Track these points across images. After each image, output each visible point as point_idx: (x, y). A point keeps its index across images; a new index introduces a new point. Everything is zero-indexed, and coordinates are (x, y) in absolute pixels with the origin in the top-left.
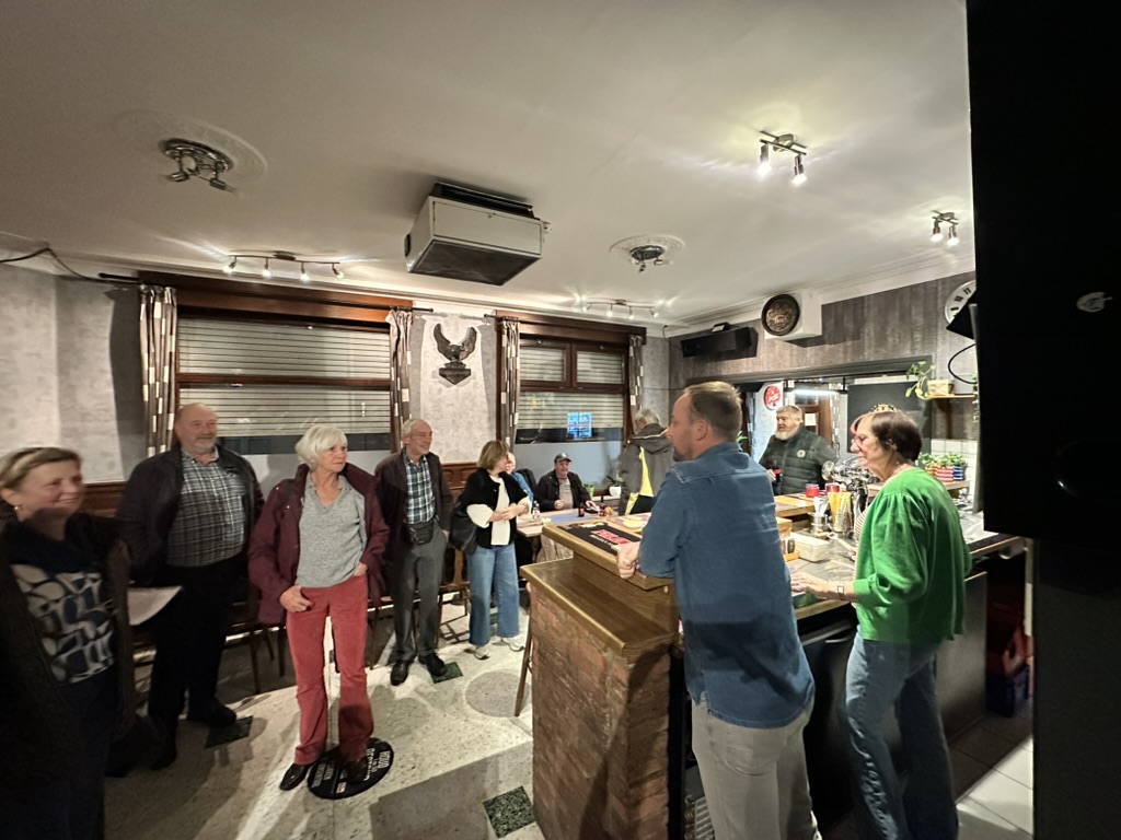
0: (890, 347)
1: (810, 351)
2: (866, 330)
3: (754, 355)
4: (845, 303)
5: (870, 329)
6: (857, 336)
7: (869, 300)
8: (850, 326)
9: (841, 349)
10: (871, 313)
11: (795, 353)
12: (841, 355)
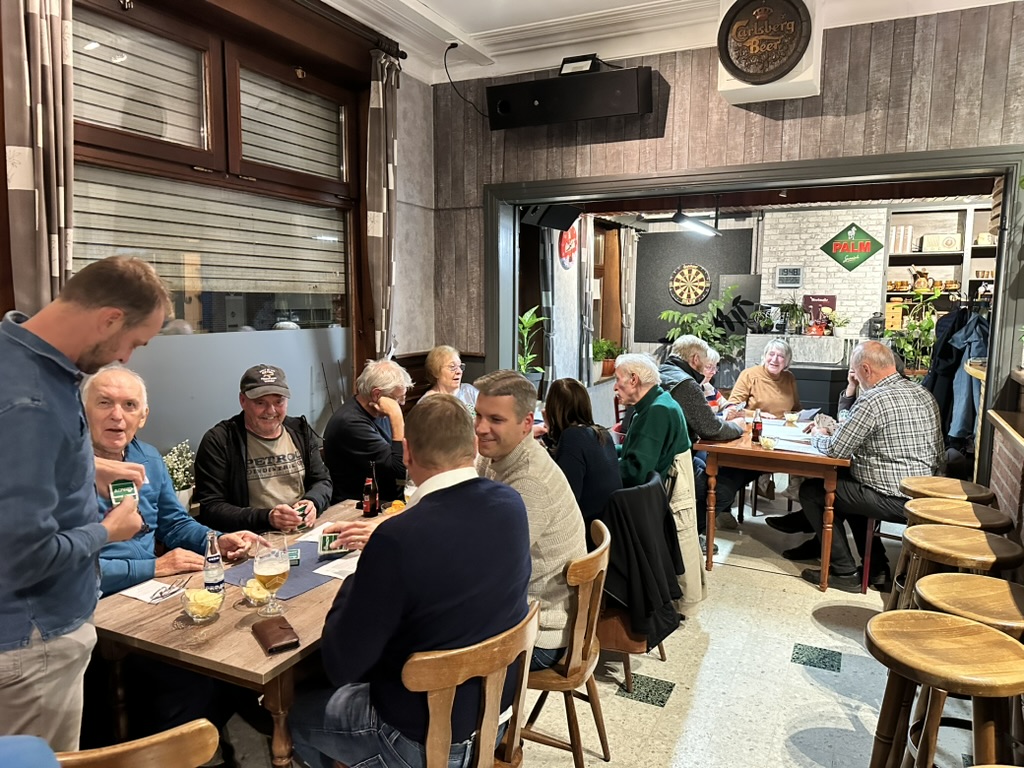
0: (961, 125)
1: (791, 128)
2: (915, 90)
3: (659, 132)
4: (876, 29)
5: (923, 86)
6: (896, 99)
7: (926, 25)
8: (882, 80)
9: (860, 126)
10: (928, 54)
11: (757, 130)
12: (860, 138)
